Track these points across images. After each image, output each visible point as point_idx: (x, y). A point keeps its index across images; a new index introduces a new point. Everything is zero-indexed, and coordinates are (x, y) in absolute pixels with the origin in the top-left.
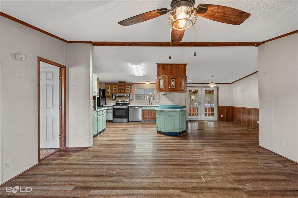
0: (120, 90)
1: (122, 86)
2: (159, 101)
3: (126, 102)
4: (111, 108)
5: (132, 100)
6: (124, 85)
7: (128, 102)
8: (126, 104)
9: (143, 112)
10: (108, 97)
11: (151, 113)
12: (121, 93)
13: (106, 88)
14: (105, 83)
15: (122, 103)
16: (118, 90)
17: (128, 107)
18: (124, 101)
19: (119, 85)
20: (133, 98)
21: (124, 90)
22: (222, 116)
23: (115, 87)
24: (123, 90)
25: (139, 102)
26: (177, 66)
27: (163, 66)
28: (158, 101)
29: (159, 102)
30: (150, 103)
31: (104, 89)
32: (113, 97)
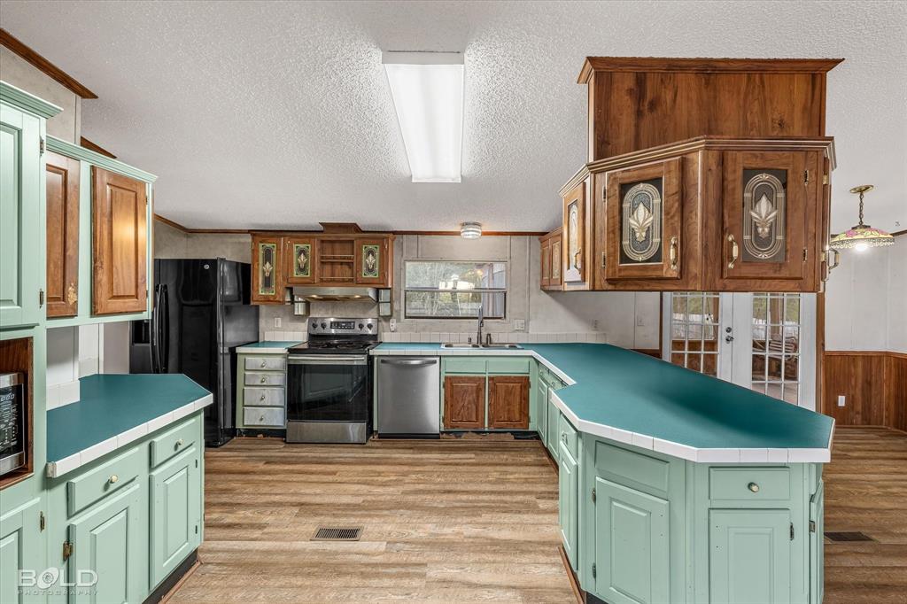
0: (328, 268)
1: (337, 246)
2: (527, 323)
3: (361, 326)
4: (278, 362)
5: (391, 316)
6: (352, 242)
7: (370, 326)
8: (361, 343)
9: (451, 386)
10: (267, 300)
11: (493, 391)
12: (333, 282)
13: (255, 258)
14: (254, 233)
15: (340, 331)
16: (317, 265)
17: (371, 358)
18: (349, 325)
19: (323, 241)
20: (396, 307)
21: (350, 265)
22: (842, 401)
23: (302, 252)
24: (346, 268)
25: (424, 329)
26: (749, 79)
27: (640, 81)
28: (518, 324)
29: (525, 331)
30: (480, 333)
31: (248, 261)
32: (293, 302)
